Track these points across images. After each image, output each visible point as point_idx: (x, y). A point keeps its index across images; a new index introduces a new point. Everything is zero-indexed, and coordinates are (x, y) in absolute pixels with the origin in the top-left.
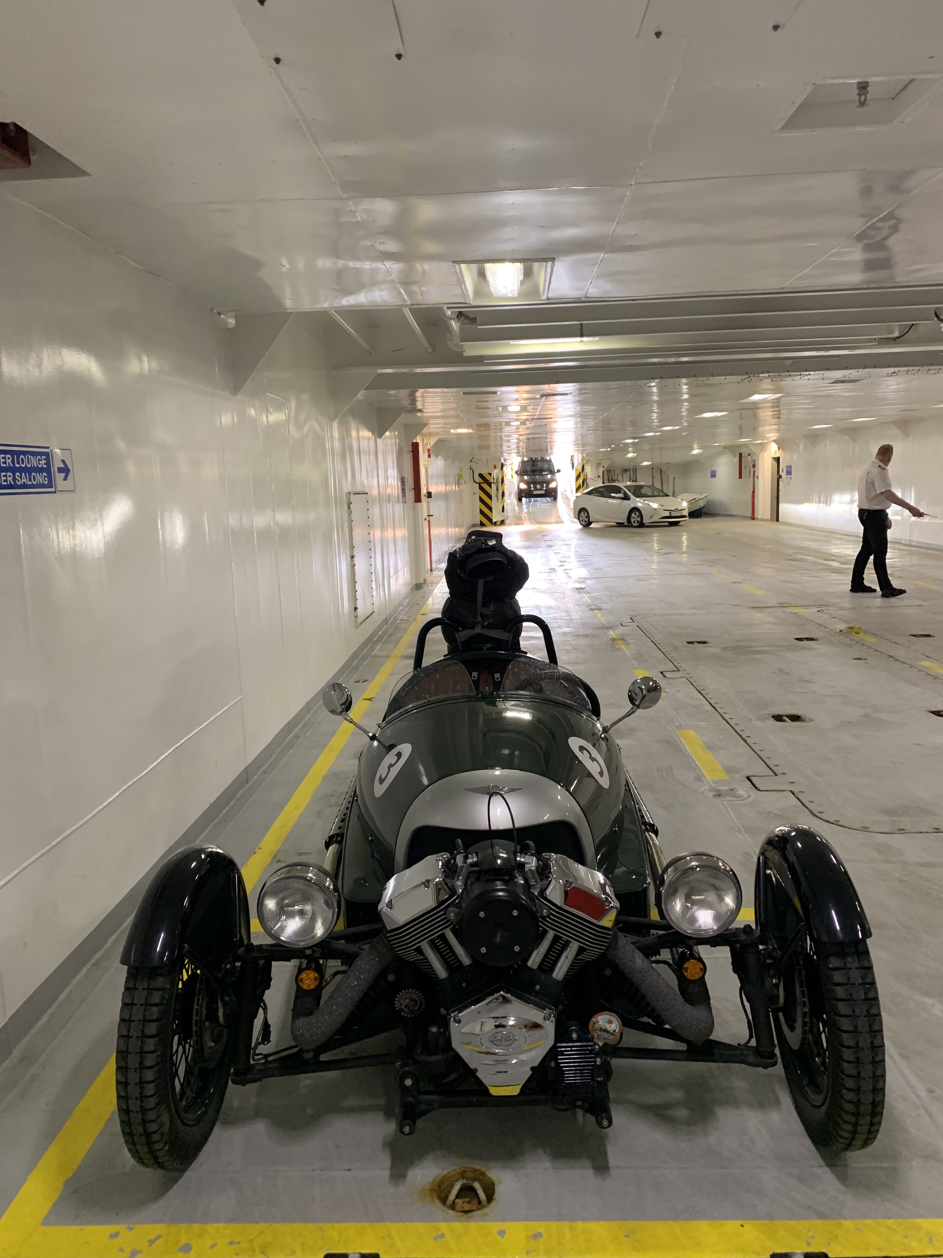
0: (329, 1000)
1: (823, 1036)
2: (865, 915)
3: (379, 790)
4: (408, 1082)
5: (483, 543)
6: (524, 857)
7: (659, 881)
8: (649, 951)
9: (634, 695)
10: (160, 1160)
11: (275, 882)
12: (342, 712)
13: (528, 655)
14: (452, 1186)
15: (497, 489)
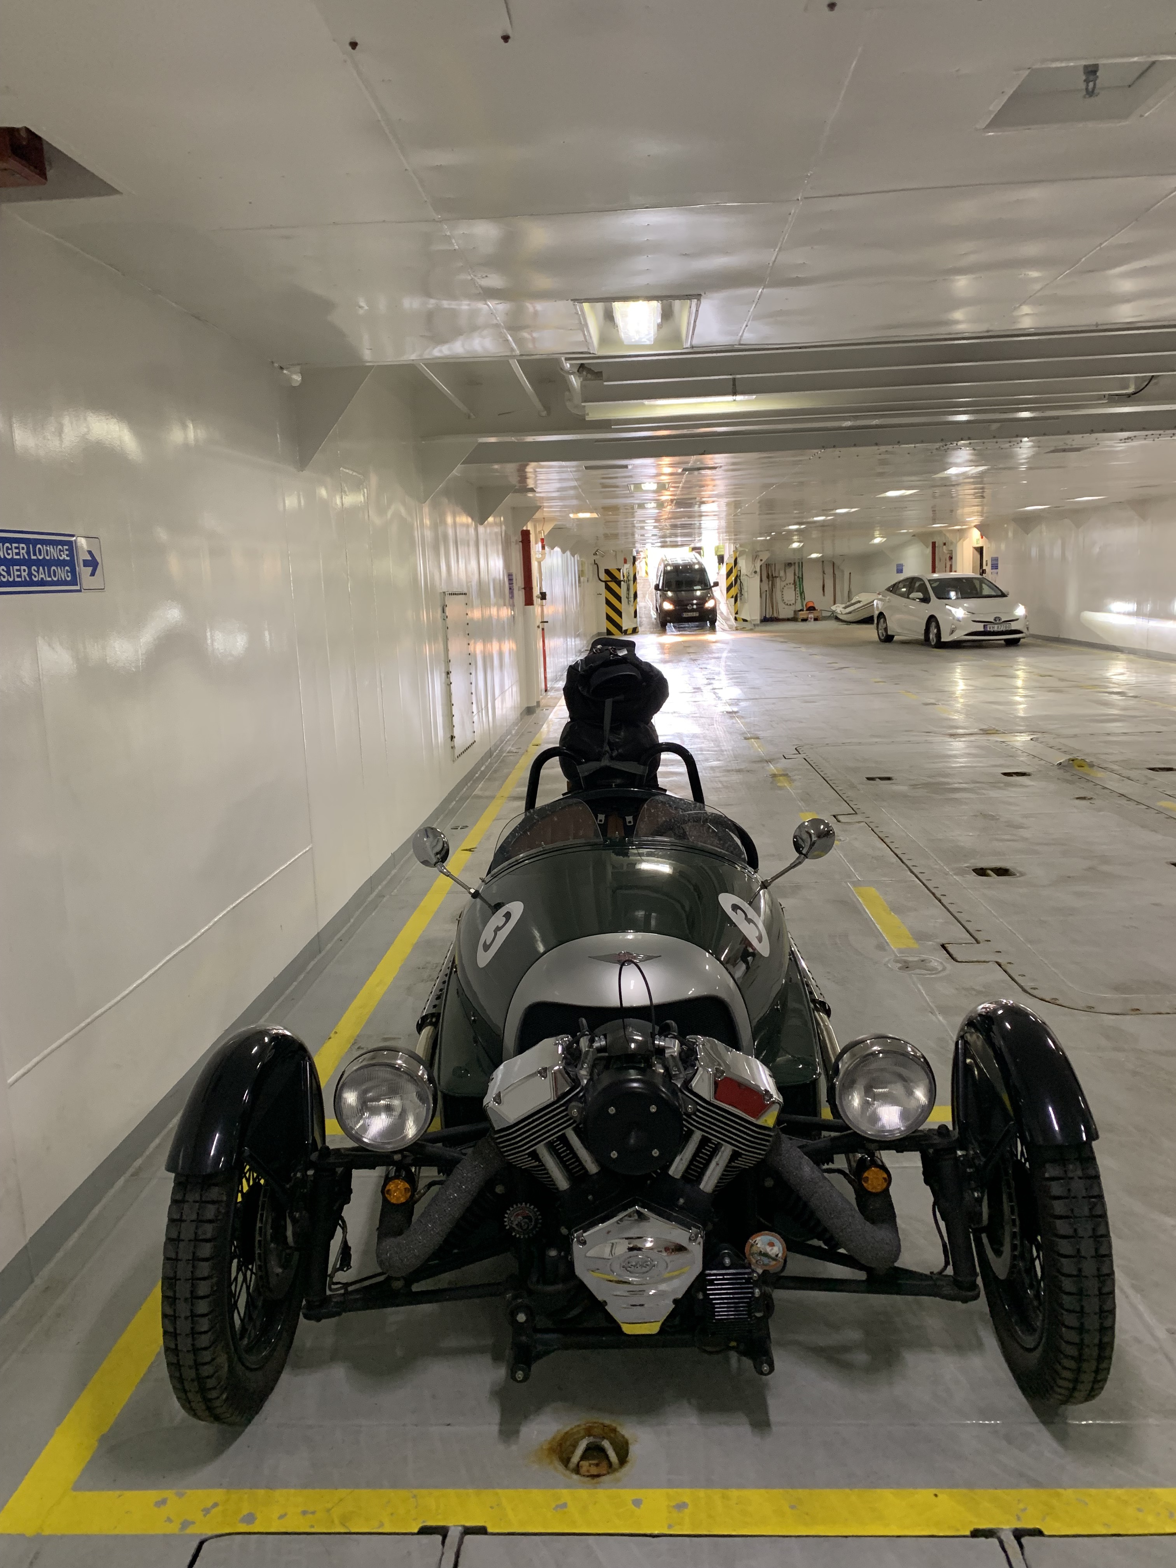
0: (422, 1215)
1: (1037, 1263)
2: (1090, 1113)
3: (484, 959)
4: (521, 1318)
5: (611, 654)
6: (664, 1041)
7: (832, 1071)
8: (821, 1157)
9: (800, 841)
10: (218, 1411)
11: (356, 1070)
12: (436, 863)
13: (668, 793)
14: (575, 1446)
15: (628, 589)
